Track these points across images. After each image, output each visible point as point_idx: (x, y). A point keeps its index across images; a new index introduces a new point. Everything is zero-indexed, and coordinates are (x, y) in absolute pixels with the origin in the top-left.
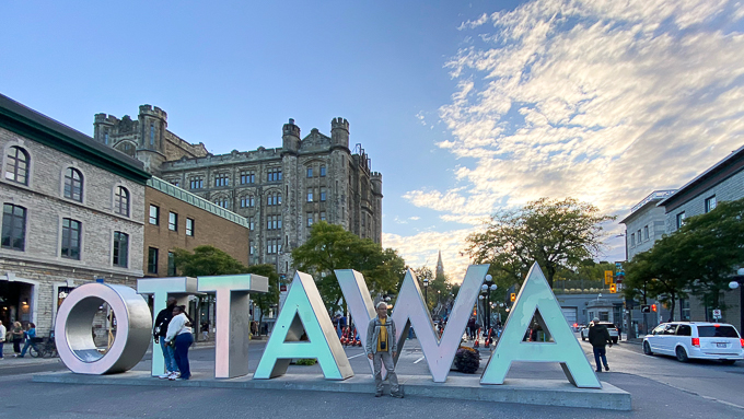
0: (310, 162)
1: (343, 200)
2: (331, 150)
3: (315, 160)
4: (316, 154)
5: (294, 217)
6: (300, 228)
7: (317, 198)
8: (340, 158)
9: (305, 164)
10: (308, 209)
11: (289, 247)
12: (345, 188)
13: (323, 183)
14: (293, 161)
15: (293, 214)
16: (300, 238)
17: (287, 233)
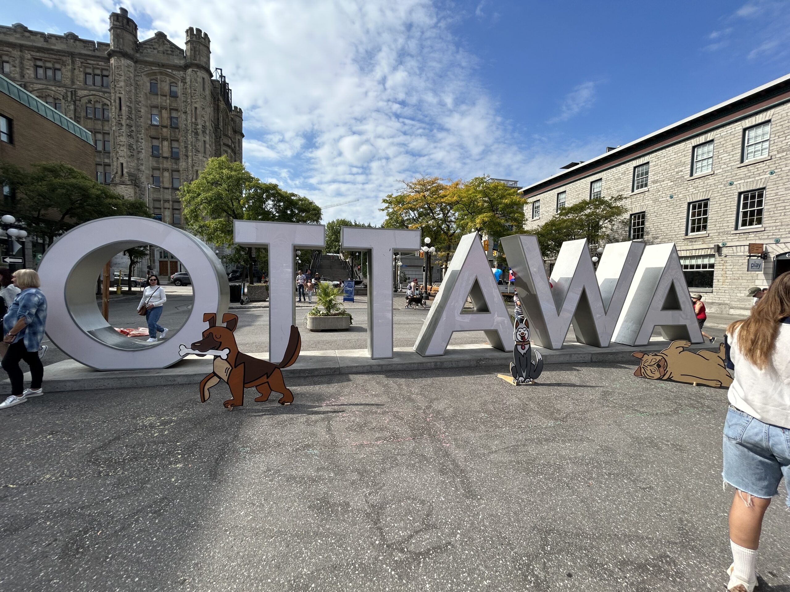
0: (155, 74)
1: (204, 132)
2: (185, 67)
3: (161, 73)
4: (163, 66)
5: (132, 141)
6: (142, 156)
7: (167, 122)
8: (200, 80)
9: (148, 75)
10: (153, 133)
11: (126, 178)
12: (206, 118)
13: (174, 105)
14: (128, 66)
15: (130, 136)
16: (143, 168)
17: (122, 160)
